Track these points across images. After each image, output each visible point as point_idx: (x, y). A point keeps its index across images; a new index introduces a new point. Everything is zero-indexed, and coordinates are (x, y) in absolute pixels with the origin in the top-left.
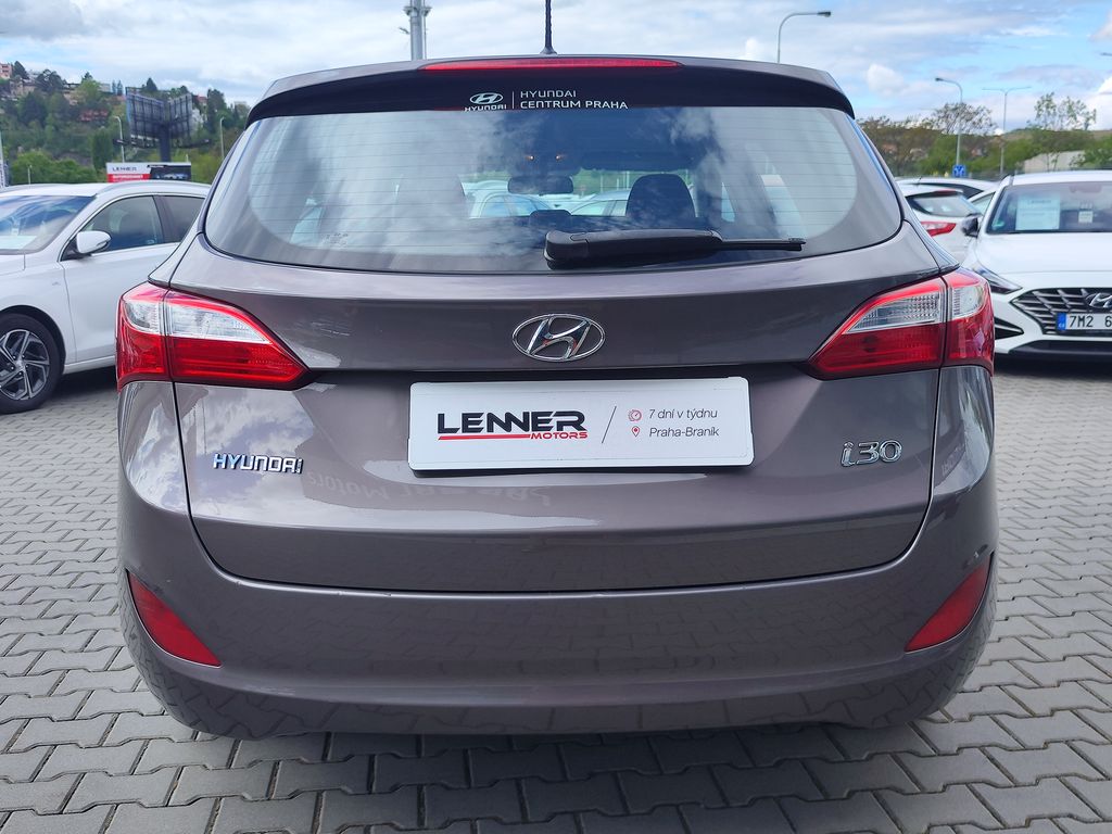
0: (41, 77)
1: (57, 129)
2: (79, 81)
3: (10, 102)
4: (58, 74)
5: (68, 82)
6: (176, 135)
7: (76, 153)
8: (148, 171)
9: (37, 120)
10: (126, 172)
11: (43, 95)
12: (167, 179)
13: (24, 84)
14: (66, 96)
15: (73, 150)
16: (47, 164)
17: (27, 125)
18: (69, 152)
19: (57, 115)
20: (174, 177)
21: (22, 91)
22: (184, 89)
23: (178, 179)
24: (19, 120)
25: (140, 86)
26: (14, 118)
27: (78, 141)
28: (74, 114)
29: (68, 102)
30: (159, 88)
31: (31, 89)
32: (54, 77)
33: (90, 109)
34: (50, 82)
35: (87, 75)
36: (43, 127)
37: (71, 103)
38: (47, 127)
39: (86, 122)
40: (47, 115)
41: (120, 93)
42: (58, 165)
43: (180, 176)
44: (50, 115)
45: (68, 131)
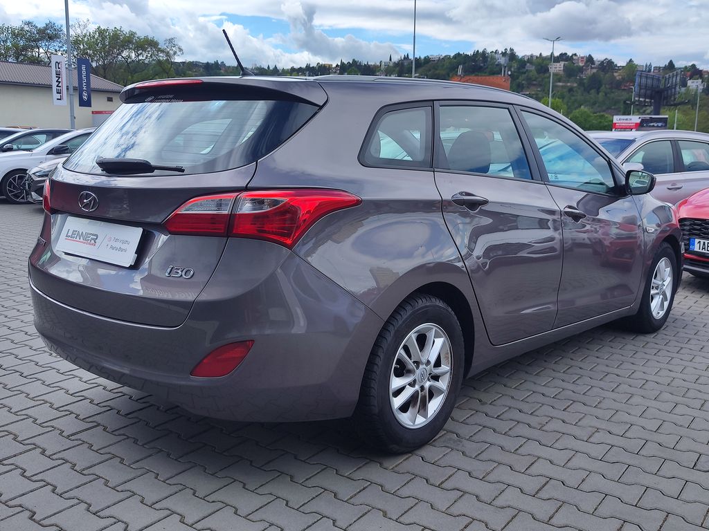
0: (602, 62)
1: (606, 94)
2: (624, 64)
3: (581, 79)
4: (613, 60)
5: (618, 65)
6: (666, 98)
7: (614, 109)
8: (639, 121)
9: (595, 90)
10: (624, 121)
11: (602, 74)
12: (650, 126)
13: (592, 68)
14: (615, 74)
15: (613, 107)
16: (589, 116)
17: (588, 92)
18: (610, 108)
19: (607, 86)
20: (656, 125)
21: (590, 72)
22: (694, 66)
23: (658, 126)
24: (584, 90)
25: (664, 66)
26: (583, 88)
27: (616, 102)
28: (617, 85)
29: (615, 77)
30: (676, 66)
31: (595, 71)
32: (610, 63)
33: (628, 82)
34: (608, 66)
35: (631, 61)
36: (598, 93)
37: (617, 78)
38: (600, 94)
39: (624, 90)
40: (601, 86)
41: (650, 71)
42: (596, 116)
43: (660, 124)
44: (604, 86)
45: (612, 95)
